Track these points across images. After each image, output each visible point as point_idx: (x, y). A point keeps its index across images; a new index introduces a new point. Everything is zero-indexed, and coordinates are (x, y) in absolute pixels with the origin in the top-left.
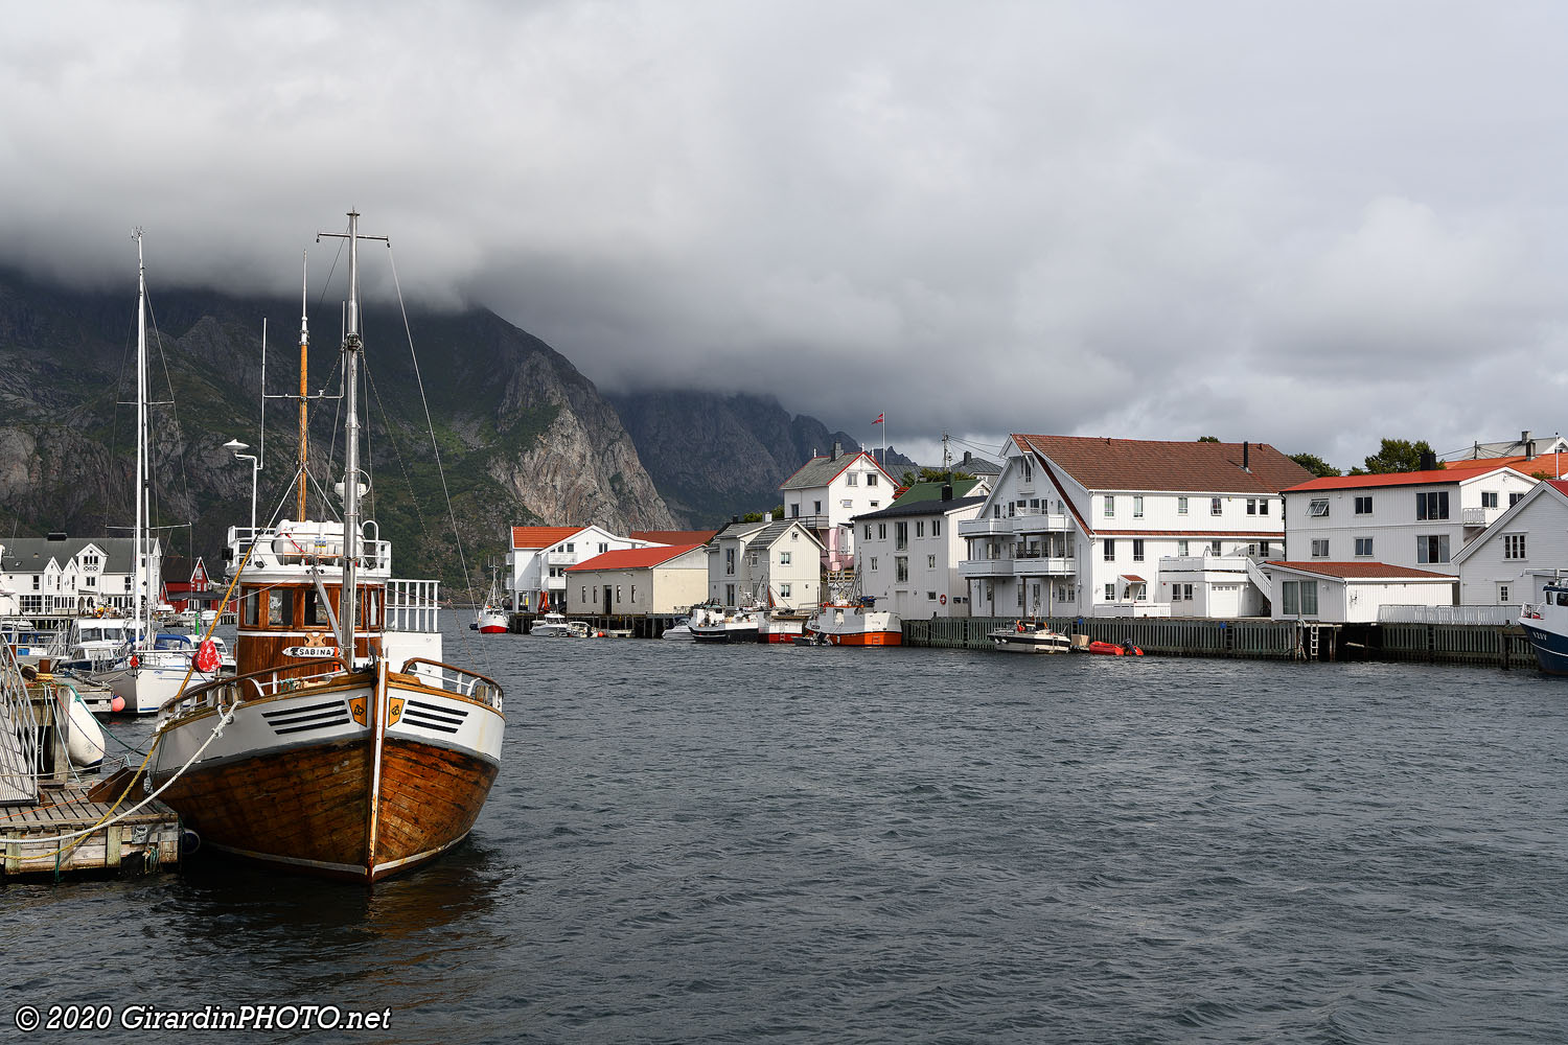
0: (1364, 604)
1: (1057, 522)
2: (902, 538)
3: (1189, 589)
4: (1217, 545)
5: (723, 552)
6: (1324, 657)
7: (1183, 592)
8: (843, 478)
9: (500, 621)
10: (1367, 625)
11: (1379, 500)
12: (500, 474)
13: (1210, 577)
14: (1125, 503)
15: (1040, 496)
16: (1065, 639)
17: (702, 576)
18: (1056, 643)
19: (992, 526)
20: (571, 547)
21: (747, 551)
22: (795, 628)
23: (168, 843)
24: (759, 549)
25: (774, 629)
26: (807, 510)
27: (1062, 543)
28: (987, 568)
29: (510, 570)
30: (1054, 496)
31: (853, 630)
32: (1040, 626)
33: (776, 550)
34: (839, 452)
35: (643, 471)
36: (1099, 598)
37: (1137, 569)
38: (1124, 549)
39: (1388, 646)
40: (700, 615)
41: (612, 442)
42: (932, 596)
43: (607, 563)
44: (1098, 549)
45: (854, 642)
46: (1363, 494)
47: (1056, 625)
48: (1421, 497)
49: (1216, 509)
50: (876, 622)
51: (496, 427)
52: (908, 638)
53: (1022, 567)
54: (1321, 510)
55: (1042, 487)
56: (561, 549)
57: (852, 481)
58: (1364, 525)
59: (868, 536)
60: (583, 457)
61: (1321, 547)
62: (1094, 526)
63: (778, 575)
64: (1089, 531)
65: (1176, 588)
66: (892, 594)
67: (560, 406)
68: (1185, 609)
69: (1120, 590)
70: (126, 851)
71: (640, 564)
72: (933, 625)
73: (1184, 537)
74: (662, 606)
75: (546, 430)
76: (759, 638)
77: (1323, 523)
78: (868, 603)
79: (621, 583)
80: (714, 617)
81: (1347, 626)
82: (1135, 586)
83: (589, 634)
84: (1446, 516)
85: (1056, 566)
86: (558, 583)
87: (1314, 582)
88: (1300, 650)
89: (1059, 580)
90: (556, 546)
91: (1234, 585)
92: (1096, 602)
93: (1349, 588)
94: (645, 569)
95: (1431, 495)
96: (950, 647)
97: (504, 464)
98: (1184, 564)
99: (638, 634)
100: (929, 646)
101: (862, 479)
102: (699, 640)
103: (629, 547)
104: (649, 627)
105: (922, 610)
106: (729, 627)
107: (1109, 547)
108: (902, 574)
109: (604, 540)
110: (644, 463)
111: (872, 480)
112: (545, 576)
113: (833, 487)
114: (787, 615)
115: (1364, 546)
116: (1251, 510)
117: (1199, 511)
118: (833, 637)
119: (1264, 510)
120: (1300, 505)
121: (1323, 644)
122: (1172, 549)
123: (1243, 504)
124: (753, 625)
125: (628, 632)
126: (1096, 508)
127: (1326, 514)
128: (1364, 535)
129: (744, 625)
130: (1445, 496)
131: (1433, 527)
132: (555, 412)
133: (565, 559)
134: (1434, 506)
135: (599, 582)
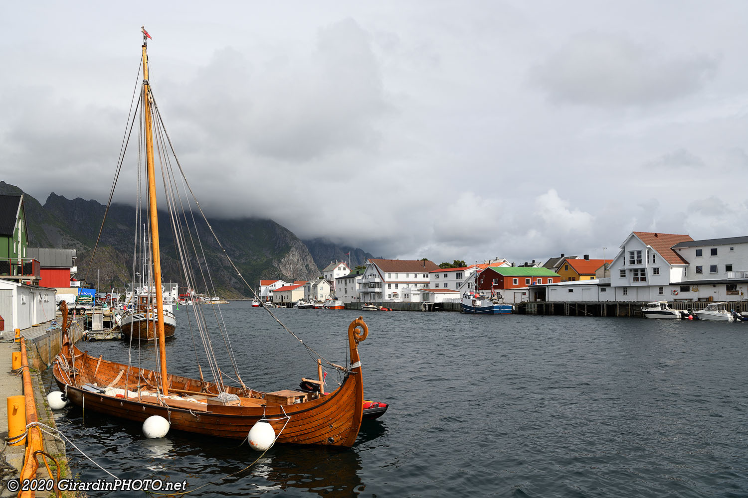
0: (439, 298)
1: (377, 280)
2: (346, 284)
3: (408, 295)
4: (416, 285)
5: (307, 287)
6: (429, 310)
7: (406, 296)
8: (337, 268)
9: (257, 304)
10: (440, 303)
11: (449, 274)
12: (275, 265)
13: (412, 292)
14: (393, 275)
15: (375, 274)
16: (376, 307)
17: (303, 292)
18: (374, 308)
19: (364, 281)
20: (275, 285)
21: (313, 286)
22: (321, 305)
23: (119, 336)
24: (315, 286)
25: (316, 305)
26: (329, 276)
27: (379, 285)
28: (363, 290)
29: (260, 291)
30: (377, 274)
31: (333, 305)
32: (371, 304)
33: (319, 286)
34: (337, 262)
35: (314, 263)
36: (387, 297)
37: (396, 291)
38: (393, 286)
39: (445, 308)
40: (299, 302)
41: (306, 256)
42: (352, 297)
43: (283, 289)
44: (387, 286)
45: (333, 308)
46: (446, 273)
47: (374, 304)
48: (457, 273)
49: (416, 277)
50: (338, 304)
51: (274, 252)
52: (346, 307)
53: (370, 290)
54: (437, 277)
55: (375, 272)
56: (272, 286)
57: (339, 269)
58: (446, 280)
59: (339, 283)
60: (298, 260)
61: (437, 286)
62: (386, 281)
63: (319, 292)
64: (384, 282)
65: (405, 295)
66: (344, 297)
67: (291, 246)
68: (407, 300)
69: (392, 296)
70: (113, 337)
71: (289, 290)
72: (352, 304)
73: (408, 283)
74: (294, 300)
75: (288, 253)
76: (313, 307)
77: (438, 280)
78: (336, 299)
79: (285, 294)
80: (303, 302)
81: (435, 303)
82: (395, 295)
83: (276, 307)
84: (462, 278)
85: (377, 290)
86: (271, 294)
87: (429, 294)
88: (424, 309)
89: (378, 293)
90: (271, 285)
91: (419, 294)
92: (386, 298)
93: (436, 295)
94: (290, 291)
95: (459, 273)
96: (355, 309)
97: (277, 262)
98: (408, 289)
99: (288, 307)
100: (350, 309)
101: (342, 269)
102: (299, 308)
103: (289, 285)
104: (290, 305)
105: (349, 300)
106: (305, 305)
107: (389, 285)
108: (346, 292)
109: (283, 284)
110: (315, 261)
111: (344, 269)
112: (268, 292)
113: (335, 271)
114: (320, 302)
115: (446, 285)
116: (424, 276)
117: (411, 277)
118: (328, 307)
119: (427, 277)
120: (433, 275)
121: (429, 308)
122: (405, 286)
123: (422, 275)
124: (311, 304)
125: (285, 306)
126: (386, 276)
127: (438, 278)
128: (446, 282)
129: (309, 304)
130: (462, 273)
131: (459, 281)
132: (290, 248)
133: (273, 288)
134: (460, 276)
135: (280, 294)
